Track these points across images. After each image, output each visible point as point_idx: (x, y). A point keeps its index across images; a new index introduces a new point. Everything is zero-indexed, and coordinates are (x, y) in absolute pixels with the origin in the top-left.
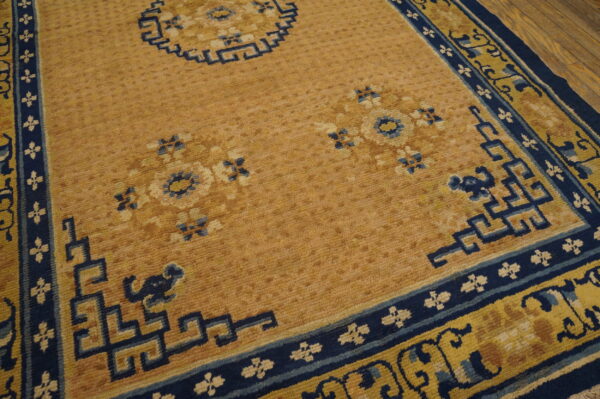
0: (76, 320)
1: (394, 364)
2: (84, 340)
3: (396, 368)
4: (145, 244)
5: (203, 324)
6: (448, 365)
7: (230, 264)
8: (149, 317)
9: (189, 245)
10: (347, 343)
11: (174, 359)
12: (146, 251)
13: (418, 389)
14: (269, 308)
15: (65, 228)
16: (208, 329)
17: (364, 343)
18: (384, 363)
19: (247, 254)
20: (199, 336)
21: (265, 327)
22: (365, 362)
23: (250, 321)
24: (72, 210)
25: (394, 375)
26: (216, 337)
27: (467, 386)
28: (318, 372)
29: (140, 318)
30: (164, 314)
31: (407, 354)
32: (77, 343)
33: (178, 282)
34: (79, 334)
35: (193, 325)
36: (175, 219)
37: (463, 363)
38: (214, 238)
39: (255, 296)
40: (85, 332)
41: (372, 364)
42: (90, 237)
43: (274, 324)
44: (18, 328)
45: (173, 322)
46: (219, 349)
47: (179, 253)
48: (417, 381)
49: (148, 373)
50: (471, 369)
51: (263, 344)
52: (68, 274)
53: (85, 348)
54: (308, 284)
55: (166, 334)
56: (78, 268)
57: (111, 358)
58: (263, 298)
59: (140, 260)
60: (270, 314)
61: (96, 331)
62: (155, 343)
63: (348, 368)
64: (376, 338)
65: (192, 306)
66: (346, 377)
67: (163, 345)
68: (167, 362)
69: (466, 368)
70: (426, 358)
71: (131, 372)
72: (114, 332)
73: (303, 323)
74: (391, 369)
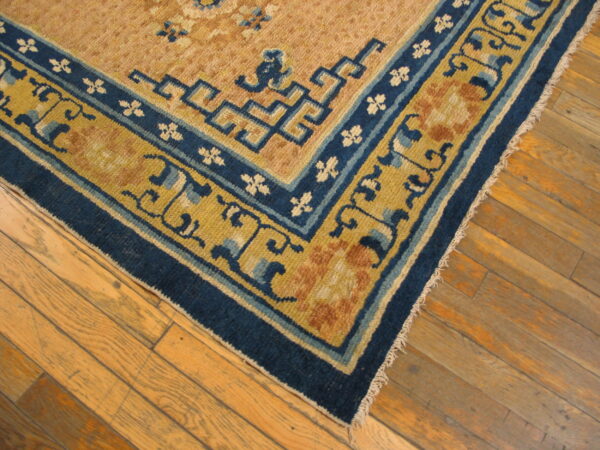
0: (227, 131)
1: (483, 26)
2: (248, 138)
3: (487, 28)
4: (226, 51)
5: (332, 72)
6: (518, 11)
7: (312, 27)
8: (285, 93)
9: (264, 32)
10: (443, 31)
11: (334, 105)
12: (233, 55)
13: (511, 33)
14: (370, 37)
15: (137, 81)
16: (339, 74)
17: (455, 25)
18: (477, 29)
19: (318, 14)
20: (336, 82)
21: (379, 50)
22: (465, 35)
23: (364, 52)
24: (128, 66)
25: (490, 32)
26: (350, 74)
27: (539, 16)
28: (442, 56)
29: (279, 97)
30: (294, 84)
31: (487, 17)
32: (245, 143)
33: (283, 59)
34: (240, 137)
35: (323, 77)
36: (233, 22)
37: (526, 5)
38: (280, 16)
39: (352, 36)
40: (243, 132)
41: (471, 33)
42: (169, 73)
43: (383, 45)
44: (181, 166)
45: (308, 84)
46: (360, 81)
47: (262, 41)
48: (508, 29)
49: (323, 125)
50: (535, 6)
51: (388, 61)
52: (181, 107)
53: (255, 142)
54: (382, 10)
55: (310, 95)
56: (184, 98)
57: (283, 134)
58: (359, 34)
59: (235, 63)
60: (373, 42)
61: (251, 126)
62: (306, 105)
63: (458, 44)
64: (459, 19)
65: (311, 67)
66: (462, 50)
67: (316, 102)
68: (330, 110)
69: (531, 7)
70: (501, 14)
71: (309, 133)
72: (268, 118)
73: (402, 34)
74: (484, 30)
